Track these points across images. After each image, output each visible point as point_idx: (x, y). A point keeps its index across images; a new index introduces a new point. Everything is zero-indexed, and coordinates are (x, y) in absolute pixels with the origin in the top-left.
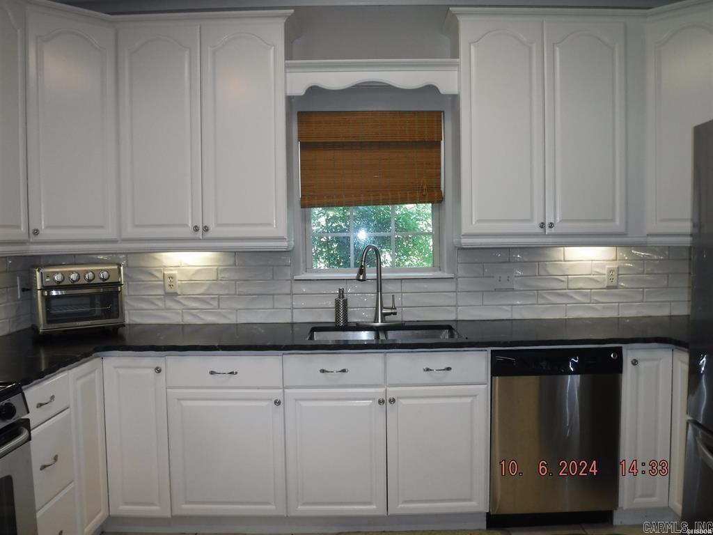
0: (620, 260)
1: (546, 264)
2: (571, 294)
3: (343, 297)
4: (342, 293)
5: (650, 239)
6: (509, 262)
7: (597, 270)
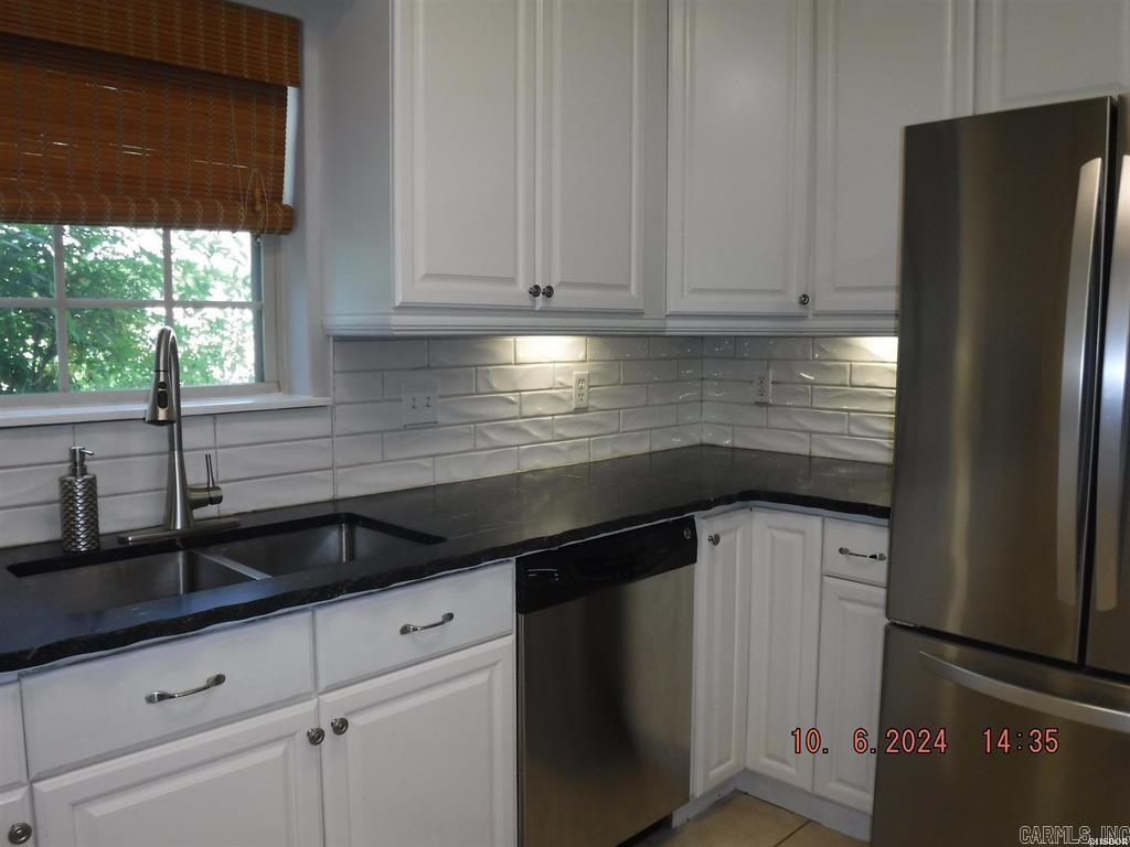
0: (591, 361)
1: (488, 371)
2: (526, 427)
3: (84, 472)
4: (78, 462)
5: (671, 323)
6: (429, 367)
7: (559, 379)
